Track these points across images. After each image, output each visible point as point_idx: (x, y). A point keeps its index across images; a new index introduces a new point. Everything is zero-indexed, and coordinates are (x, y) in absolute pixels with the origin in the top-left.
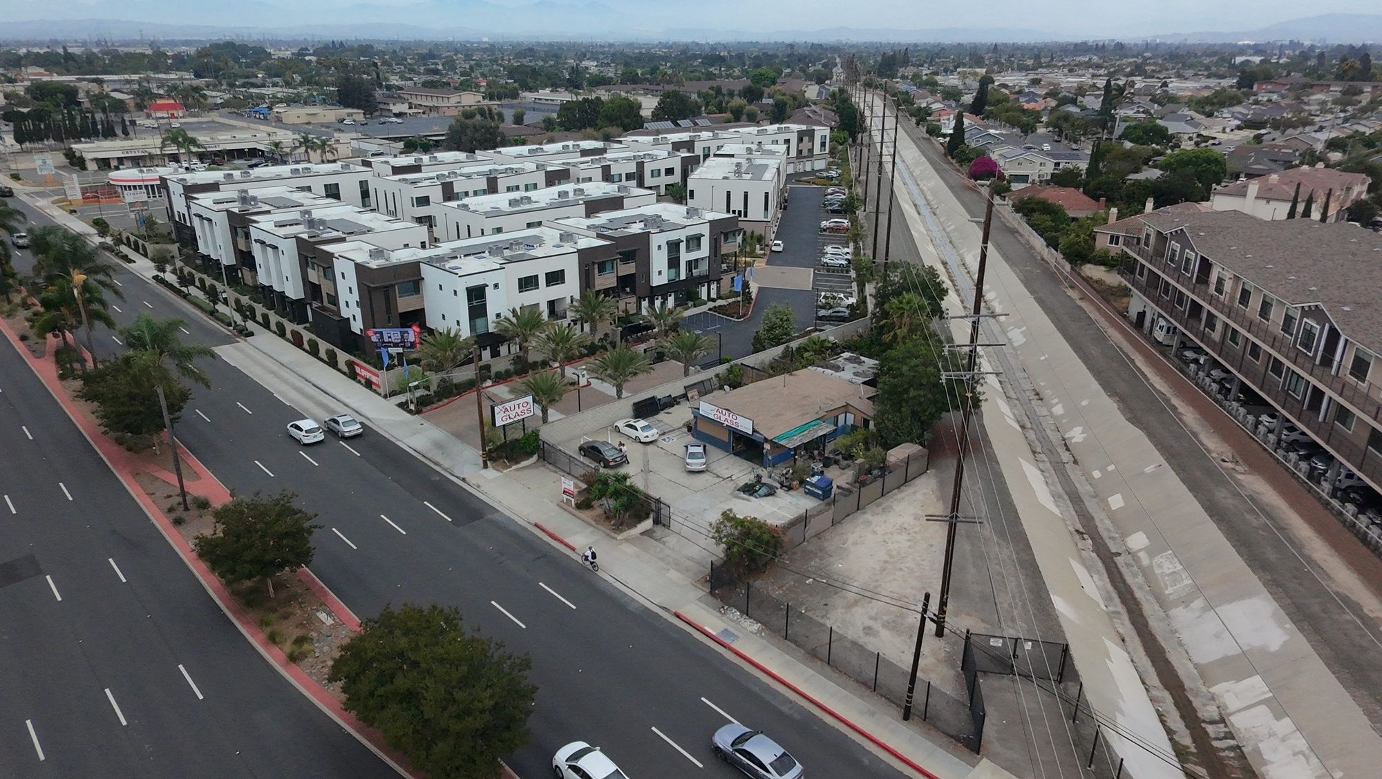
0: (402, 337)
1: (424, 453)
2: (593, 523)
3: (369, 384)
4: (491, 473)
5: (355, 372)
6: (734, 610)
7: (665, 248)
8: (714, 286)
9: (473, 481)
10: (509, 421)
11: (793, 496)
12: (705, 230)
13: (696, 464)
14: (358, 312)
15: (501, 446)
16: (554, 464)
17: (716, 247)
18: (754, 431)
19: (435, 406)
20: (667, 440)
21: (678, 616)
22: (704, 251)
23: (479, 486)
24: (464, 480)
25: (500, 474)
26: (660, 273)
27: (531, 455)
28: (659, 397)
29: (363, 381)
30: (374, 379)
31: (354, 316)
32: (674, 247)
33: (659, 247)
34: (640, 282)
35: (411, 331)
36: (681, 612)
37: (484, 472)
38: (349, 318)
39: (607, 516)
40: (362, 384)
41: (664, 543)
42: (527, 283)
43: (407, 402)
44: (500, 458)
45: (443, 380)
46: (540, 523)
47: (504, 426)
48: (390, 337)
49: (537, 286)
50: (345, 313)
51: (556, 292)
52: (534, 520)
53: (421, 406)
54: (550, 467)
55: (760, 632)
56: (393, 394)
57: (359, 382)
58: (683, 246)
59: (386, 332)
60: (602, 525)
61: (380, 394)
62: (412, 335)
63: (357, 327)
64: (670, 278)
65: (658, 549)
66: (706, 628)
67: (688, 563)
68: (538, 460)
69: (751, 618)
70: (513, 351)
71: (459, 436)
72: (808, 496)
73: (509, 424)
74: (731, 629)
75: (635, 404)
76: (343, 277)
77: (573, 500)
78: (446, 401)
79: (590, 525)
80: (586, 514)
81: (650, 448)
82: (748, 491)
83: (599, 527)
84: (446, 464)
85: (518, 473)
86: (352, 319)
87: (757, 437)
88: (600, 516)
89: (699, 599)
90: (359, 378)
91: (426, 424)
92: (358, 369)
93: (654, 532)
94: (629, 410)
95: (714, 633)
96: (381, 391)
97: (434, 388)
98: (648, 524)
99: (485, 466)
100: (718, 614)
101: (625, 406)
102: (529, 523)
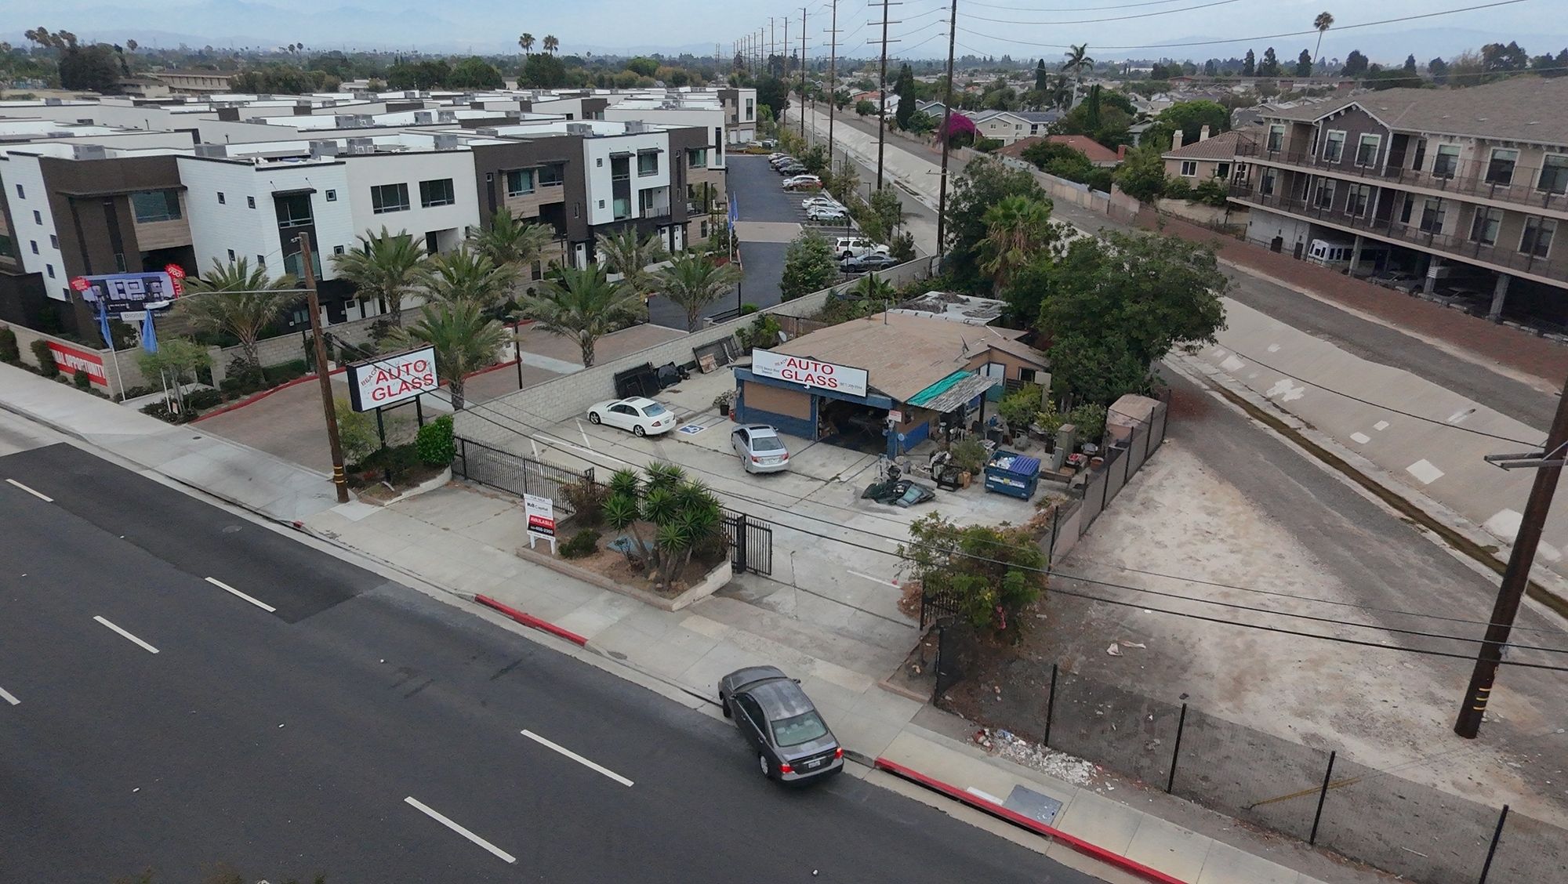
0: (148, 289)
1: (202, 485)
2: (608, 582)
3: (83, 381)
4: (357, 510)
5: (55, 362)
6: (1009, 737)
7: (607, 165)
8: (678, 234)
9: (318, 528)
10: (388, 400)
11: (967, 498)
12: (662, 143)
13: (772, 458)
14: (55, 257)
15: (374, 456)
16: (489, 484)
17: (679, 172)
18: (869, 390)
19: (224, 406)
20: (691, 430)
21: (888, 769)
22: (662, 178)
23: (333, 536)
24: (297, 527)
25: (377, 509)
26: (602, 204)
27: (435, 468)
28: (656, 366)
29: (71, 377)
30: (93, 369)
31: (50, 268)
32: (619, 163)
33: (599, 162)
34: (571, 218)
35: (164, 277)
36: (891, 756)
37: (341, 508)
38: (40, 274)
39: (637, 566)
40: (69, 384)
41: (771, 607)
42: (388, 197)
43: (163, 404)
44: (372, 480)
45: (239, 362)
46: (488, 595)
47: (378, 408)
48: (122, 291)
49: (405, 204)
50: (32, 264)
51: (438, 218)
52: (472, 588)
53: (190, 411)
54: (481, 488)
55: (1096, 782)
56: (134, 393)
57: (64, 380)
58: (633, 163)
59: (112, 282)
60: (630, 584)
61: (107, 397)
62: (167, 282)
63: (57, 288)
64: (617, 215)
65: (766, 620)
66: (972, 790)
67: (844, 643)
68: (453, 479)
69: (1057, 749)
70: (369, 313)
71: (280, 451)
72: (995, 496)
73: (391, 407)
74: (1028, 784)
75: (617, 377)
76: (22, 195)
77: (553, 540)
78: (247, 397)
79: (601, 586)
80: (586, 567)
81: (664, 444)
82: (884, 496)
83: (626, 588)
84: (255, 502)
85: (417, 505)
86: (46, 274)
87: (876, 401)
88: (616, 566)
89: (914, 720)
90: (62, 373)
91: (206, 437)
92: (58, 357)
93: (739, 588)
94: (610, 386)
95: (998, 802)
96: (108, 390)
97: (219, 374)
98: (723, 573)
99: (343, 498)
100: (978, 750)
101: (603, 377)
102: (460, 596)
